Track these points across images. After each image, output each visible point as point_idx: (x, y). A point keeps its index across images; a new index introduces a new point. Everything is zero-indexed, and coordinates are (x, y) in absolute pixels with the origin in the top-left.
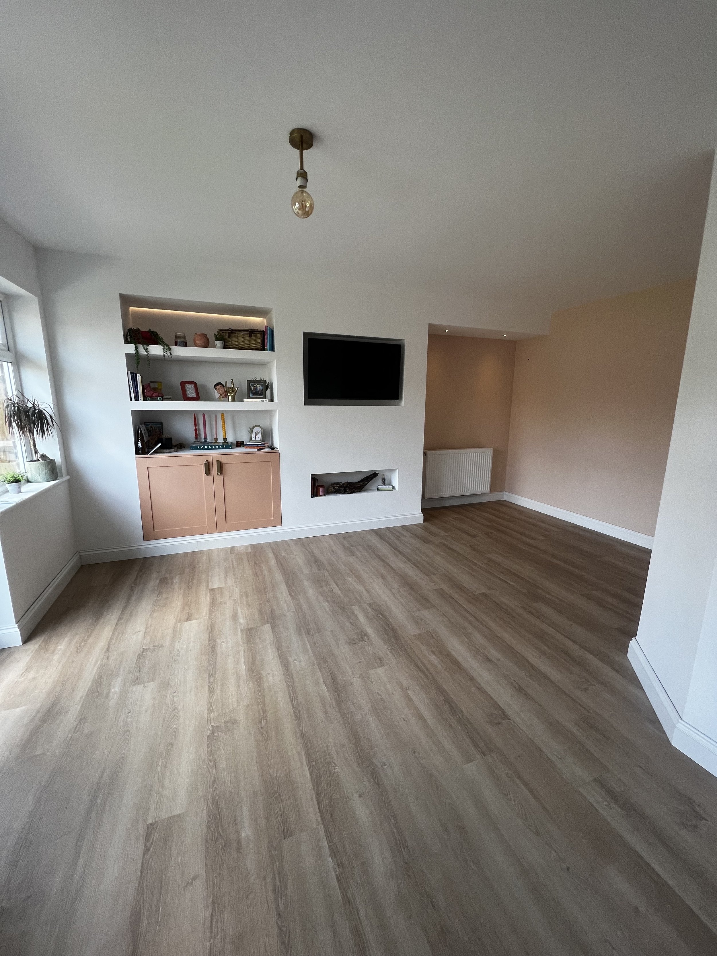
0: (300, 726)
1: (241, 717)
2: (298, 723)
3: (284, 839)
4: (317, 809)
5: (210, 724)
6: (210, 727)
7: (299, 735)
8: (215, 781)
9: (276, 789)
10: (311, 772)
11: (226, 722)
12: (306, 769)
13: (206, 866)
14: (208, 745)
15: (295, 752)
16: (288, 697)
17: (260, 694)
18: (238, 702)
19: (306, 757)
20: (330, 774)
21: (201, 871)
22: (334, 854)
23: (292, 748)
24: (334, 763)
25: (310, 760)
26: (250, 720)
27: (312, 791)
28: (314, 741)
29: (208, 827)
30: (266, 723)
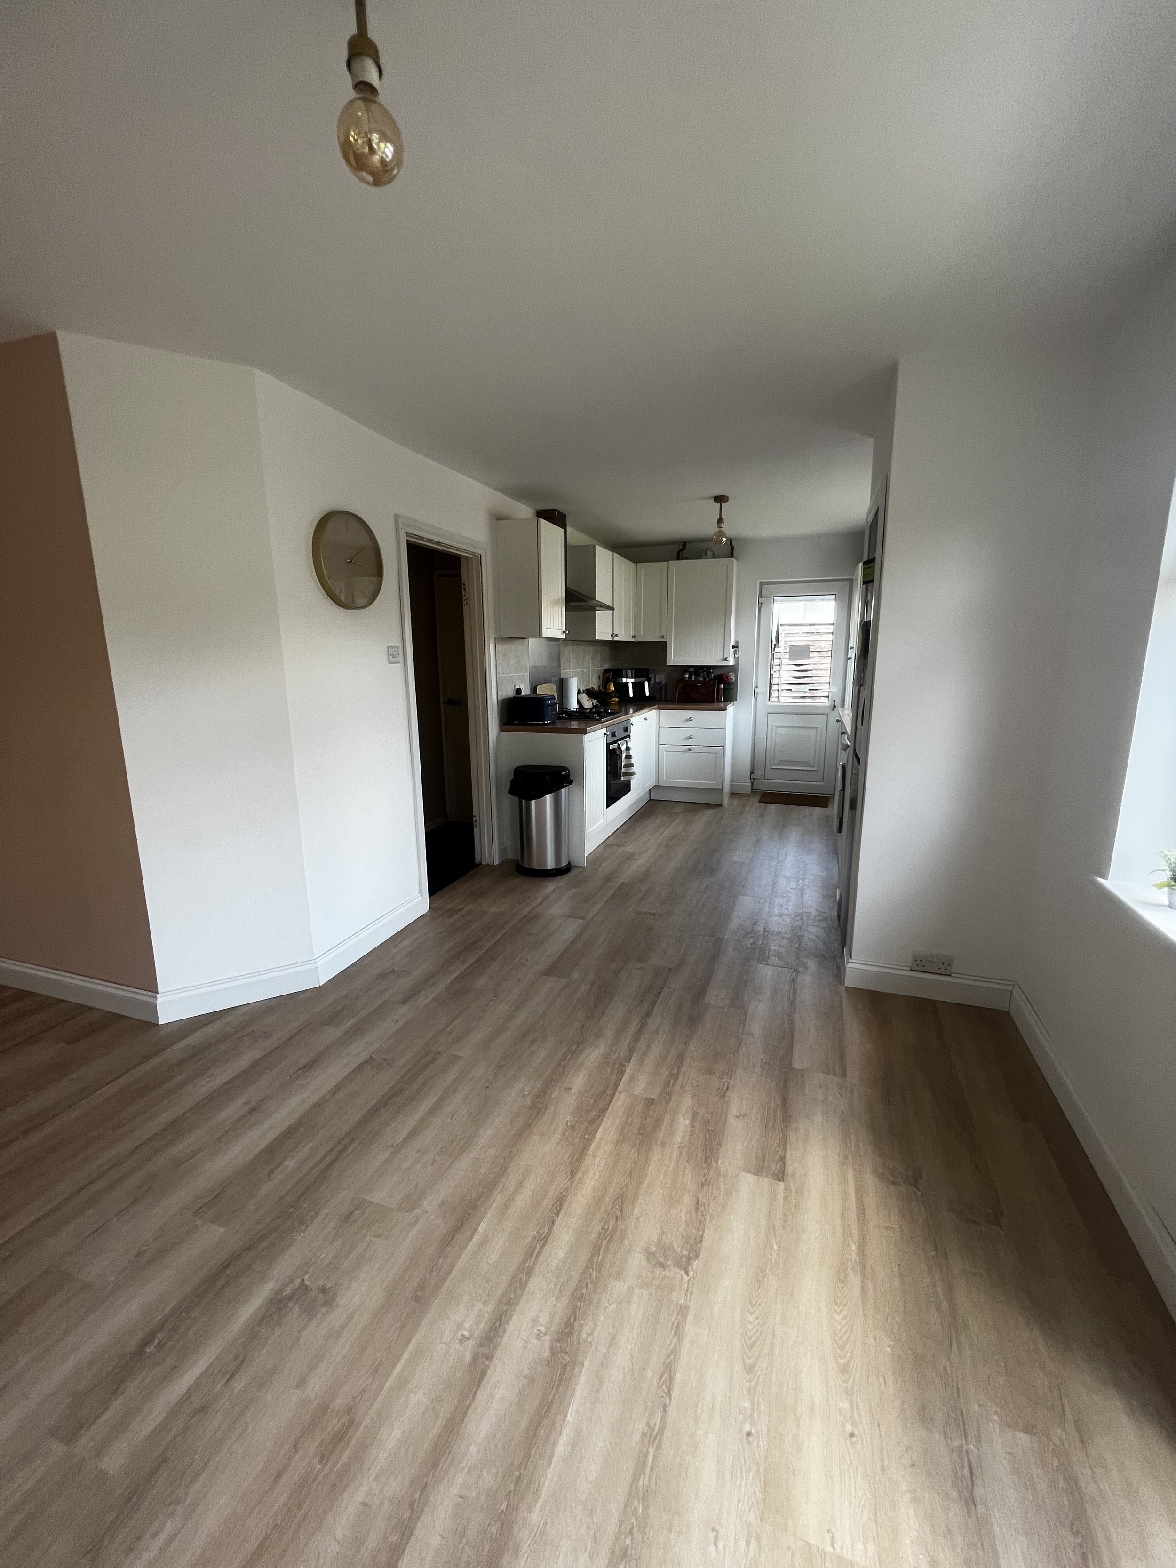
0: (568, 1187)
1: (636, 1261)
2: (566, 1193)
3: (653, 1100)
4: (613, 1101)
5: (689, 1280)
6: (691, 1273)
7: (577, 1177)
8: (703, 1185)
9: (640, 1137)
10: (597, 1130)
11: (663, 1266)
12: (598, 1135)
13: (725, 1123)
14: (701, 1241)
15: (598, 1159)
16: (547, 1249)
17: (584, 1291)
18: (627, 1299)
19: (590, 1146)
20: (579, 1118)
21: (732, 1121)
22: (622, 1073)
23: (598, 1166)
24: (567, 1124)
25: (587, 1143)
26: (626, 1242)
27: (607, 1115)
28: (566, 1159)
29: (720, 1144)
30: (607, 1222)
